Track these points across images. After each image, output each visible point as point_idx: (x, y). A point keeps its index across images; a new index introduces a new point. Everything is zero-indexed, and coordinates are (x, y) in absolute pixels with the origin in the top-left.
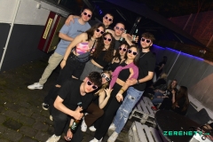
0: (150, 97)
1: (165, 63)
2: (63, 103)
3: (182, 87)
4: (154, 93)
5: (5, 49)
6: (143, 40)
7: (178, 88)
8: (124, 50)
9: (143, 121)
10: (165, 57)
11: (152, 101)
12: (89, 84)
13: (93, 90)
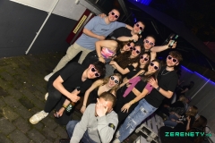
0: (163, 118)
1: (189, 88)
2: (62, 83)
3: (202, 117)
4: (168, 115)
5: (38, 34)
6: (170, 58)
7: (197, 117)
8: (146, 59)
9: (149, 138)
10: (192, 82)
11: (164, 121)
12: (93, 70)
13: (95, 77)
